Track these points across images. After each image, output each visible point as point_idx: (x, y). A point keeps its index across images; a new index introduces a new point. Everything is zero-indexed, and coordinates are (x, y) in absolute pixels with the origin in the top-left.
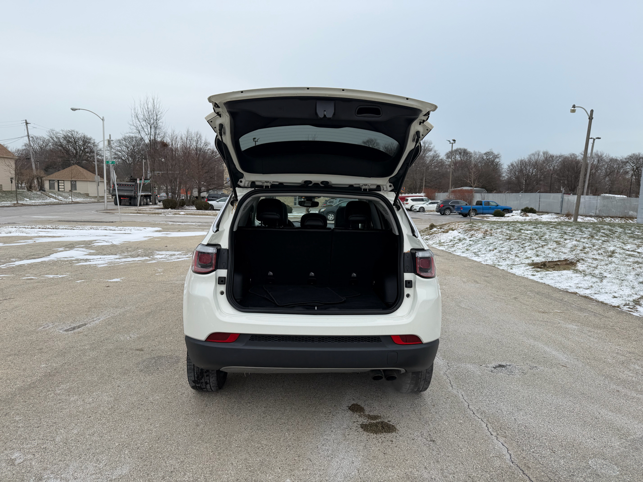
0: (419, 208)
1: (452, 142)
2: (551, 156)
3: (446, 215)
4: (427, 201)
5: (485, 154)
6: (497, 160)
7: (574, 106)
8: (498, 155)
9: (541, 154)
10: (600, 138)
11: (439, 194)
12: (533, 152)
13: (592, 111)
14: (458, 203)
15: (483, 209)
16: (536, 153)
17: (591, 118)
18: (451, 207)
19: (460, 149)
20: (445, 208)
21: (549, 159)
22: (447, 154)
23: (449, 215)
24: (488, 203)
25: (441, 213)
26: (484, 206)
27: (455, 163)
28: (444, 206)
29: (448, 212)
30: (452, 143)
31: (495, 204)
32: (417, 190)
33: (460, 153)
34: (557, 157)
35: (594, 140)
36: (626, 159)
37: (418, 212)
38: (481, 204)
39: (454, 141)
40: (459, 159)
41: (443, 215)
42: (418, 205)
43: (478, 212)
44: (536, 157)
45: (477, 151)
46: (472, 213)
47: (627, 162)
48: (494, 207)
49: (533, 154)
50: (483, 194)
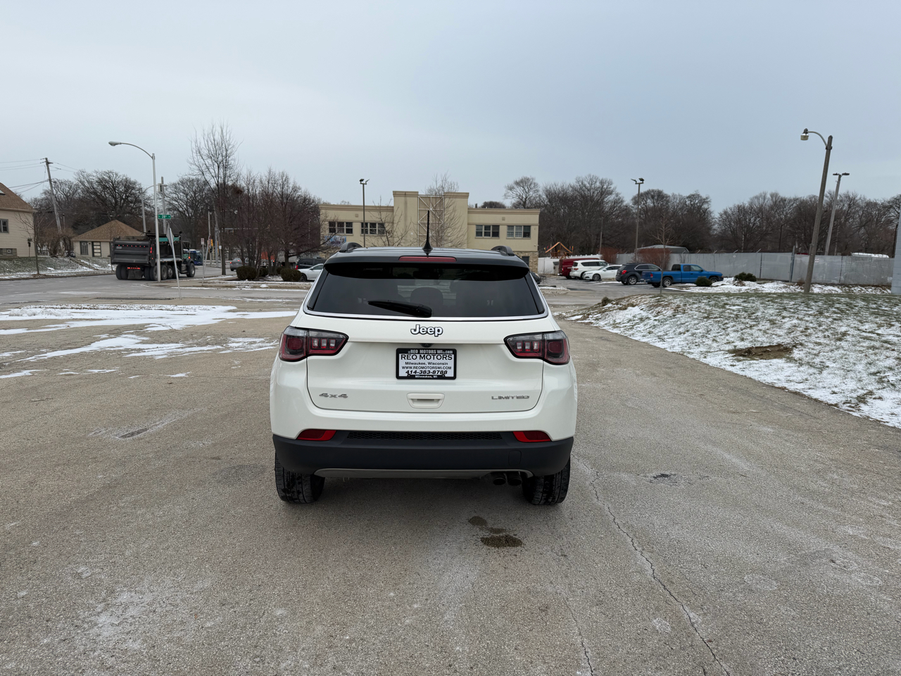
0: (592, 275)
1: (639, 181)
2: (782, 199)
3: (630, 284)
4: (605, 266)
5: (689, 197)
6: (705, 206)
7: (806, 131)
8: (707, 198)
9: (768, 196)
10: (848, 174)
11: (621, 255)
12: (757, 193)
13: (831, 138)
14: (647, 267)
15: (682, 276)
16: (761, 196)
17: (829, 148)
18: (637, 274)
19: (653, 191)
20: (628, 275)
21: (779, 203)
22: (634, 198)
23: (635, 284)
24: (689, 268)
25: (623, 282)
26: (683, 272)
27: (646, 211)
28: (627, 272)
29: (633, 281)
30: (639, 184)
31: (698, 269)
32: (592, 250)
33: (653, 197)
34: (790, 201)
35: (840, 176)
36: (889, 202)
37: (591, 280)
38: (679, 269)
39: (642, 180)
40: (652, 205)
41: (625, 284)
42: (591, 271)
43: (675, 280)
44: (761, 200)
45: (676, 193)
46: (667, 282)
47: (891, 207)
48: (698, 273)
49: (757, 198)
50: (682, 255)
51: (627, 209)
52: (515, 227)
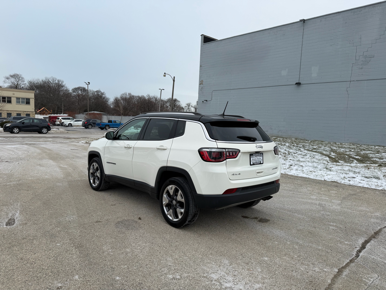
0: (68, 124)
1: (88, 83)
2: (133, 96)
3: (89, 128)
4: (73, 120)
5: (96, 91)
6: (103, 96)
7: (165, 73)
8: (104, 93)
9: (127, 94)
10: (164, 90)
11: (78, 115)
12: (123, 93)
13: (174, 77)
14: (96, 121)
15: (113, 125)
16: (125, 94)
17: (174, 81)
18: (92, 124)
19: (81, 87)
20: (88, 124)
21: (132, 97)
22: (73, 90)
23: (91, 128)
24: (115, 122)
25: (85, 127)
26: (113, 123)
28: (87, 123)
29: (90, 127)
31: (119, 122)
33: (81, 90)
34: (136, 97)
35: (161, 90)
36: (167, 100)
37: (67, 126)
38: (112, 122)
39: (89, 83)
41: (87, 128)
42: (67, 122)
43: (110, 126)
44: (125, 96)
45: (93, 90)
46: (107, 128)
47: (168, 102)
48: (119, 124)
49: (123, 94)
51: (70, 94)
52: (21, 99)
